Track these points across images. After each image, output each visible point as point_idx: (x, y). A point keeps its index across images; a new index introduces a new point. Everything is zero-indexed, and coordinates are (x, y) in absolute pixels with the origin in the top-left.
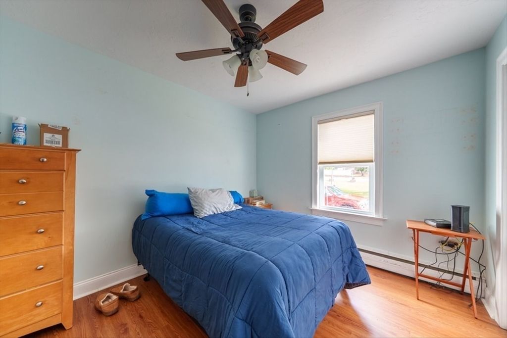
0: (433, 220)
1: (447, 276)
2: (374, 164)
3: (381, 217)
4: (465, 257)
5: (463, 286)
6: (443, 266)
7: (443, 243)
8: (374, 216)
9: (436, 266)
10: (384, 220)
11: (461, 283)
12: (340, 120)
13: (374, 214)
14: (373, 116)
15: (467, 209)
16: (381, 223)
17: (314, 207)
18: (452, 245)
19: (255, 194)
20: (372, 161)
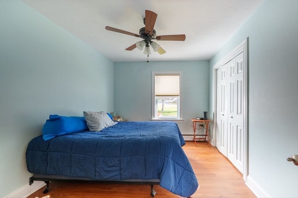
0: (198, 118)
1: (201, 137)
2: (179, 97)
3: (182, 119)
4: (206, 129)
5: (205, 139)
6: (201, 134)
7: (200, 125)
8: (180, 119)
9: (199, 134)
10: (183, 120)
11: (205, 138)
12: (166, 75)
13: (179, 118)
14: (179, 76)
15: (207, 112)
16: (182, 122)
17: (153, 119)
18: (202, 126)
19: (114, 115)
20: (178, 96)
